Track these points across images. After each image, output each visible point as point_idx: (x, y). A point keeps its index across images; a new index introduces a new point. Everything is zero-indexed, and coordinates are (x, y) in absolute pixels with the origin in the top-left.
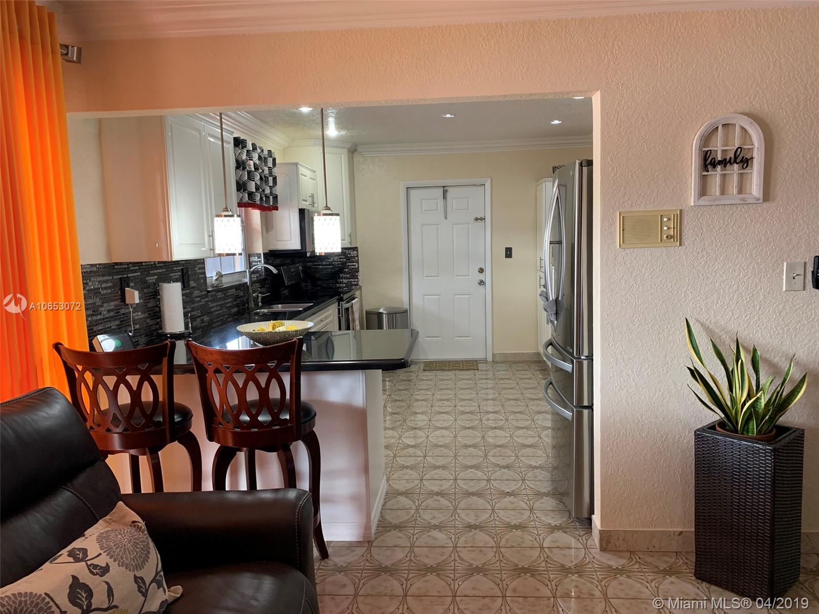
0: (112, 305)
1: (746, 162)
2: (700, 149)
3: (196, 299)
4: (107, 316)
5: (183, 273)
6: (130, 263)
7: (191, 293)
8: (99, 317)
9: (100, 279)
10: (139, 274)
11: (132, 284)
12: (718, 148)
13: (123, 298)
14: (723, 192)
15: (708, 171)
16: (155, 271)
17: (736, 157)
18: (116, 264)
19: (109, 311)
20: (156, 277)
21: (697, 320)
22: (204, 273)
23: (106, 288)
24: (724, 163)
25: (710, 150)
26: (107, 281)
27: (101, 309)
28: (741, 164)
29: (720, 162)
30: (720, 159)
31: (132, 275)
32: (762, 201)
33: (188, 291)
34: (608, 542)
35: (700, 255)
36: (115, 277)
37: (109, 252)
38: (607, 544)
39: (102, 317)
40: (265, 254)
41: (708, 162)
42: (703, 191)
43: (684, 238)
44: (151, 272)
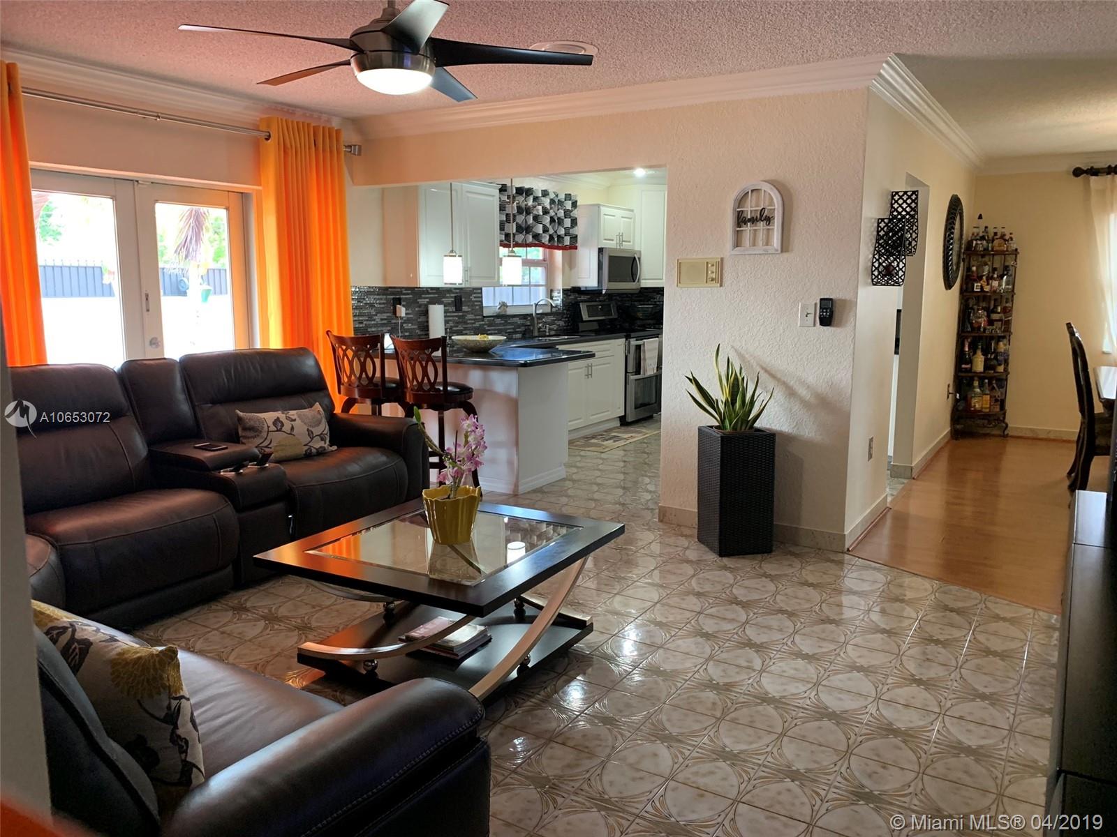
0: (385, 316)
1: (768, 220)
2: (734, 210)
3: (469, 322)
4: (380, 322)
5: (455, 300)
6: (403, 288)
7: (463, 317)
8: (373, 322)
9: (375, 297)
10: (411, 296)
11: (403, 303)
12: (749, 209)
13: (395, 312)
14: (754, 244)
15: (740, 227)
16: (427, 296)
17: (761, 216)
18: (390, 288)
19: (382, 320)
20: (428, 300)
21: (732, 347)
22: (481, 302)
23: (380, 304)
24: (753, 220)
25: (742, 211)
26: (381, 299)
27: (375, 317)
28: (765, 222)
29: (749, 220)
30: (749, 217)
31: (404, 296)
32: (779, 252)
33: (461, 314)
34: (664, 515)
35: (736, 295)
36: (388, 297)
37: (385, 279)
38: (663, 518)
39: (375, 322)
40: (564, 290)
41: (741, 220)
42: (737, 243)
43: (724, 280)
44: (423, 296)
